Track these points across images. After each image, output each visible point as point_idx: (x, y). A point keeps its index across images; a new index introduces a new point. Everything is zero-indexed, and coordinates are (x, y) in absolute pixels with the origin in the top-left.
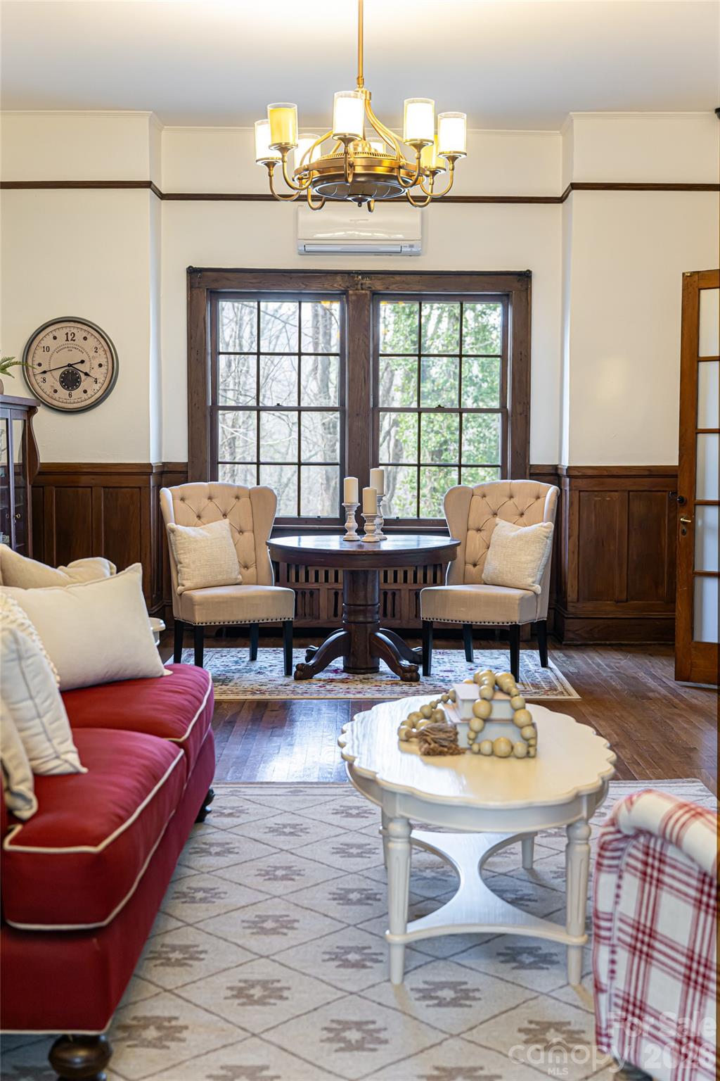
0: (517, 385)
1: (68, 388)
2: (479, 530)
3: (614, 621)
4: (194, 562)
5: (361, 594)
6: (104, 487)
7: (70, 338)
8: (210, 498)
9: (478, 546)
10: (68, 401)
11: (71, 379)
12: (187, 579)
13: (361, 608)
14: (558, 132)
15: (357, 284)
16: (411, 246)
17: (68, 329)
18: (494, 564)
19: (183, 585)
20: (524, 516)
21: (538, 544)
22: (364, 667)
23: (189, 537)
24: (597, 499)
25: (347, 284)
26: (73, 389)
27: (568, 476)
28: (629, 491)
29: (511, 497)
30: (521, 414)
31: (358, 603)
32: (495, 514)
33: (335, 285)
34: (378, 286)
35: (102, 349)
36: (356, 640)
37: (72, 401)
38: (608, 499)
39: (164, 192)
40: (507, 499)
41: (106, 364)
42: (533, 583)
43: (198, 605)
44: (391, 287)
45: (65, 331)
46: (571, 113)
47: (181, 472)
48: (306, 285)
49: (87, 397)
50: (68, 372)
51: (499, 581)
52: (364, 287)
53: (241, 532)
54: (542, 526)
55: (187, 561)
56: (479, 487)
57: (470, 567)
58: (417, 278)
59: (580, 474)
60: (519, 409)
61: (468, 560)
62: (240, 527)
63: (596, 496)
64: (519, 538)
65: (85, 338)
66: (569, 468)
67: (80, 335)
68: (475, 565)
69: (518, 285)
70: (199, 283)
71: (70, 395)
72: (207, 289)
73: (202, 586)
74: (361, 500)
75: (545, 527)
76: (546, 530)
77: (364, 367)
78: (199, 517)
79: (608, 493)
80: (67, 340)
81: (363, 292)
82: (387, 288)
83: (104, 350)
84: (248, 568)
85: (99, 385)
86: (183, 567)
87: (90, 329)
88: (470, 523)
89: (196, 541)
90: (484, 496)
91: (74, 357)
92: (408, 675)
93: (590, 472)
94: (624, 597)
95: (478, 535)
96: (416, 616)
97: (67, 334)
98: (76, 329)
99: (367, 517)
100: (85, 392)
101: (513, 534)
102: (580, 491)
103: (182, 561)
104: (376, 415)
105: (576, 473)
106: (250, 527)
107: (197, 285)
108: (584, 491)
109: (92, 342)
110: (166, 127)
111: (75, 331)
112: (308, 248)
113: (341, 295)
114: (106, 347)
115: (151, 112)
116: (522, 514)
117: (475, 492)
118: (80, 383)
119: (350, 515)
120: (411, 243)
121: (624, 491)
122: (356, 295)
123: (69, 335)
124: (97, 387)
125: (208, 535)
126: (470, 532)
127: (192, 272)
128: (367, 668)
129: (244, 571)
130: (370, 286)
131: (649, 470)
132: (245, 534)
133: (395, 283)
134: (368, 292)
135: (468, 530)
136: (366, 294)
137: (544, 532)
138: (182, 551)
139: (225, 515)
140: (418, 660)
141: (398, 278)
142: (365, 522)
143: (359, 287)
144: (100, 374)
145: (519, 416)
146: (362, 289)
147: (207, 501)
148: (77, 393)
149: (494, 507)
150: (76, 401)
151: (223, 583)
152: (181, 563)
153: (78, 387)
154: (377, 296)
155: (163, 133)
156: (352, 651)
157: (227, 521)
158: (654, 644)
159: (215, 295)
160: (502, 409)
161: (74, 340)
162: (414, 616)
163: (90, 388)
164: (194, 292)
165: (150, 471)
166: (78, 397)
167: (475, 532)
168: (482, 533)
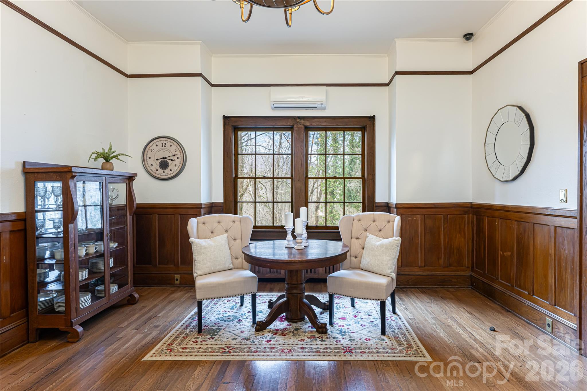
0: (369, 167)
1: (163, 169)
2: (357, 238)
3: (419, 276)
4: (203, 260)
5: (295, 278)
6: (180, 214)
7: (164, 145)
8: (219, 222)
9: (357, 247)
10: (163, 175)
11: (164, 165)
12: (199, 270)
13: (295, 285)
14: (386, 55)
15: (298, 123)
16: (322, 104)
17: (163, 141)
18: (367, 260)
19: (197, 273)
20: (382, 232)
21: (393, 250)
22: (296, 318)
23: (201, 246)
24: (409, 218)
25: (294, 123)
26: (165, 169)
27: (396, 208)
28: (425, 215)
29: (374, 221)
30: (371, 179)
31: (293, 283)
32: (366, 230)
33: (288, 123)
34: (308, 124)
35: (179, 150)
36: (292, 303)
37: (165, 175)
38: (415, 218)
39: (213, 83)
40: (372, 222)
41: (180, 157)
42: (391, 272)
43: (198, 289)
44: (313, 124)
45: (162, 142)
46: (395, 39)
47: (220, 206)
48: (275, 123)
49: (171, 173)
50: (163, 161)
51: (371, 270)
52: (301, 124)
53: (235, 240)
54: (394, 240)
55: (199, 259)
56: (356, 216)
57: (353, 258)
58: (324, 120)
59: (402, 207)
60: (370, 177)
61: (352, 255)
62: (234, 237)
63: (409, 217)
64: (382, 246)
65: (171, 146)
66: (396, 204)
67: (168, 144)
68: (356, 257)
69: (369, 123)
70: (228, 123)
71: (164, 172)
72: (232, 126)
73: (208, 273)
74: (294, 225)
75: (396, 240)
76: (397, 242)
77: (301, 159)
78: (212, 232)
79: (415, 216)
80: (162, 146)
81: (301, 126)
82: (311, 124)
83: (180, 151)
84: (238, 259)
85: (177, 167)
86: (197, 263)
87: (173, 141)
88: (353, 234)
89: (205, 248)
90: (360, 220)
91: (166, 154)
92: (321, 330)
93: (406, 206)
94: (423, 265)
95: (357, 241)
96: (325, 273)
97: (162, 144)
98: (166, 141)
99: (297, 235)
100: (171, 170)
101: (378, 243)
102: (402, 215)
103: (196, 259)
104: (307, 181)
105: (400, 206)
106: (240, 237)
107: (227, 124)
108: (403, 215)
109: (174, 147)
110: (213, 55)
111: (166, 142)
112: (276, 106)
113: (291, 129)
114: (181, 150)
115: (201, 41)
116: (380, 230)
117: (355, 218)
118: (168, 166)
119: (289, 233)
120: (322, 102)
121: (422, 215)
122: (297, 127)
123: (163, 144)
124: (176, 168)
125: (213, 244)
126: (353, 240)
127: (225, 118)
128: (298, 319)
129: (235, 260)
130: (303, 123)
131: (434, 205)
132: (237, 241)
133: (315, 122)
134: (303, 126)
135: (352, 238)
136: (302, 127)
137: (396, 243)
138: (197, 254)
139: (226, 231)
140: (327, 308)
141: (316, 120)
142: (296, 237)
143: (299, 124)
144: (178, 162)
145: (370, 180)
146: (300, 125)
147: (217, 224)
148: (167, 171)
149: (365, 227)
150: (166, 175)
151: (221, 270)
152: (196, 261)
153: (167, 168)
154: (307, 129)
155: (213, 58)
156: (289, 309)
157: (226, 235)
158: (438, 287)
159: (237, 129)
160: (363, 177)
161: (166, 147)
162: (324, 273)
163: (174, 167)
164: (226, 127)
165: (201, 207)
166: (167, 173)
167: (355, 239)
168: (359, 240)
